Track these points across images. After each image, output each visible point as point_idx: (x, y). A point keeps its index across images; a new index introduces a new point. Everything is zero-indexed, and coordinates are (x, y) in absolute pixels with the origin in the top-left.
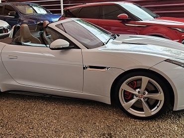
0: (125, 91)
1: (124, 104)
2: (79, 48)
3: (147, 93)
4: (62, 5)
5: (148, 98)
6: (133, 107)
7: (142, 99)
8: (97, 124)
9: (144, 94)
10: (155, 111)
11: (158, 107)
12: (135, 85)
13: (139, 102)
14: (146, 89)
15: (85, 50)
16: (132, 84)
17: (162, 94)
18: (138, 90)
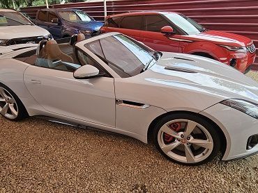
0: (164, 133)
3: (192, 138)
5: (192, 144)
8: (130, 169)
10: (198, 158)
11: (204, 155)
12: (176, 128)
14: (192, 134)
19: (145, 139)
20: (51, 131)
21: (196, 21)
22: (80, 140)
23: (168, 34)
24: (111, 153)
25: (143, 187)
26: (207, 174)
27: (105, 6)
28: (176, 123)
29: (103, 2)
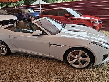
0: (70, 56)
1: (70, 62)
3: (81, 58)
4: (40, 8)
5: (81, 60)
6: (75, 63)
7: (79, 60)
8: (57, 72)
9: (80, 58)
10: (84, 66)
11: (86, 64)
12: (75, 54)
13: (77, 61)
14: (81, 56)
15: (50, 35)
16: (74, 53)
17: (89, 59)
18: (77, 56)
19: (62, 60)
20: (22, 59)
21: (78, 11)
22: (35, 62)
23: (67, 17)
24: (48, 66)
25: (63, 79)
26: (88, 72)
27: (40, 6)
28: (74, 52)
29: (39, 5)
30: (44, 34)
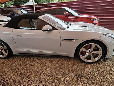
1: (82, 57)
2: (58, 30)
6: (86, 58)
7: (91, 54)
9: (92, 51)
13: (89, 56)
16: (86, 47)
17: (102, 51)
18: (89, 50)
30: (54, 30)
